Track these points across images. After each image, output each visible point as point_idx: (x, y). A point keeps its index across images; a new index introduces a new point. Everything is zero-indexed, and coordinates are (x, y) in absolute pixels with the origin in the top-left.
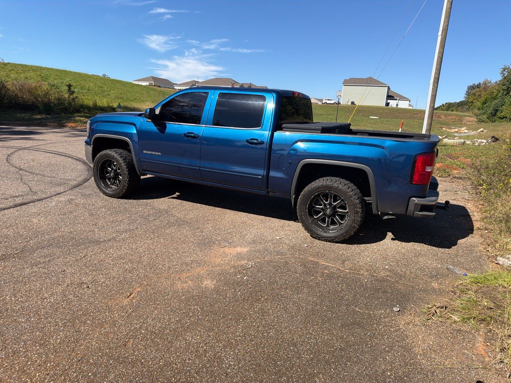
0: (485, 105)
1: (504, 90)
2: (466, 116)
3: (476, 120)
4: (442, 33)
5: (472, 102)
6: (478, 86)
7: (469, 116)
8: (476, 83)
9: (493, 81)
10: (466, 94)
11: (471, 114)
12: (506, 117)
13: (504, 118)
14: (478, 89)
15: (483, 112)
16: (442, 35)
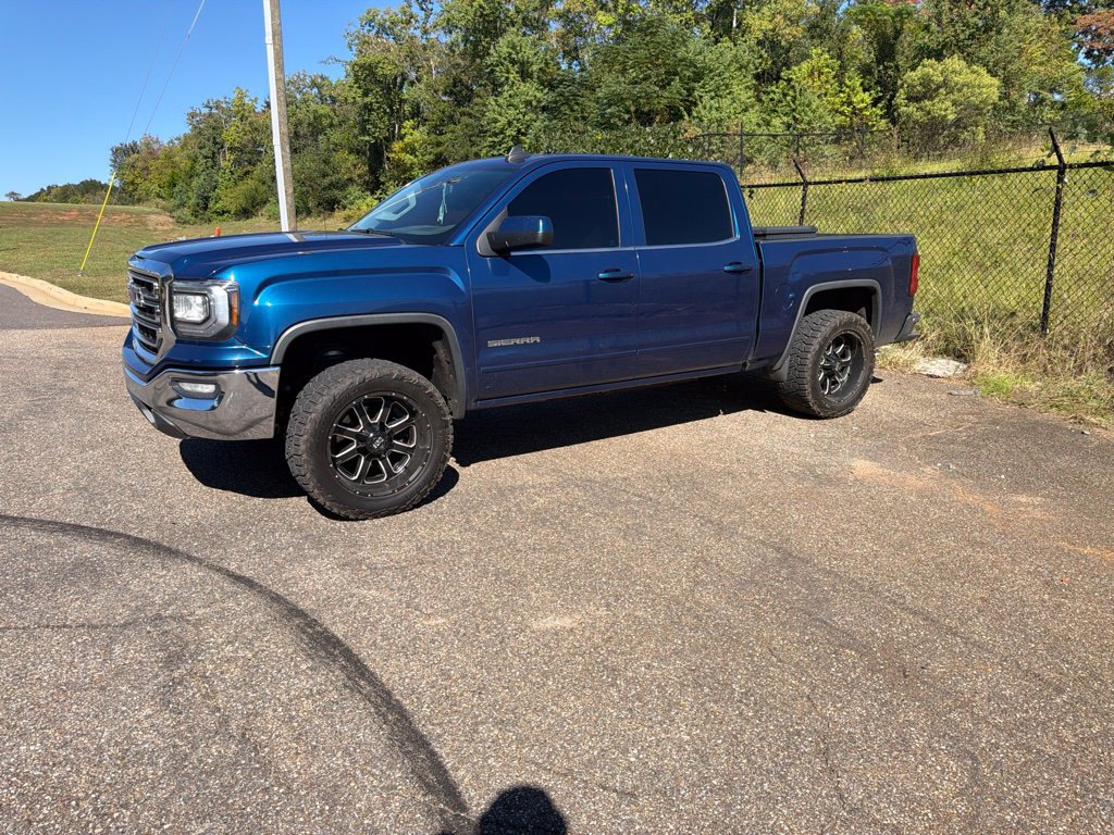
0: (176, 189)
1: (206, 157)
2: (149, 213)
3: (171, 220)
4: (274, 39)
5: (132, 183)
6: (133, 149)
7: (154, 213)
8: (128, 142)
9: (165, 141)
10: (114, 167)
11: (153, 209)
12: (228, 212)
13: (224, 212)
14: (136, 155)
15: (178, 202)
16: (274, 44)
